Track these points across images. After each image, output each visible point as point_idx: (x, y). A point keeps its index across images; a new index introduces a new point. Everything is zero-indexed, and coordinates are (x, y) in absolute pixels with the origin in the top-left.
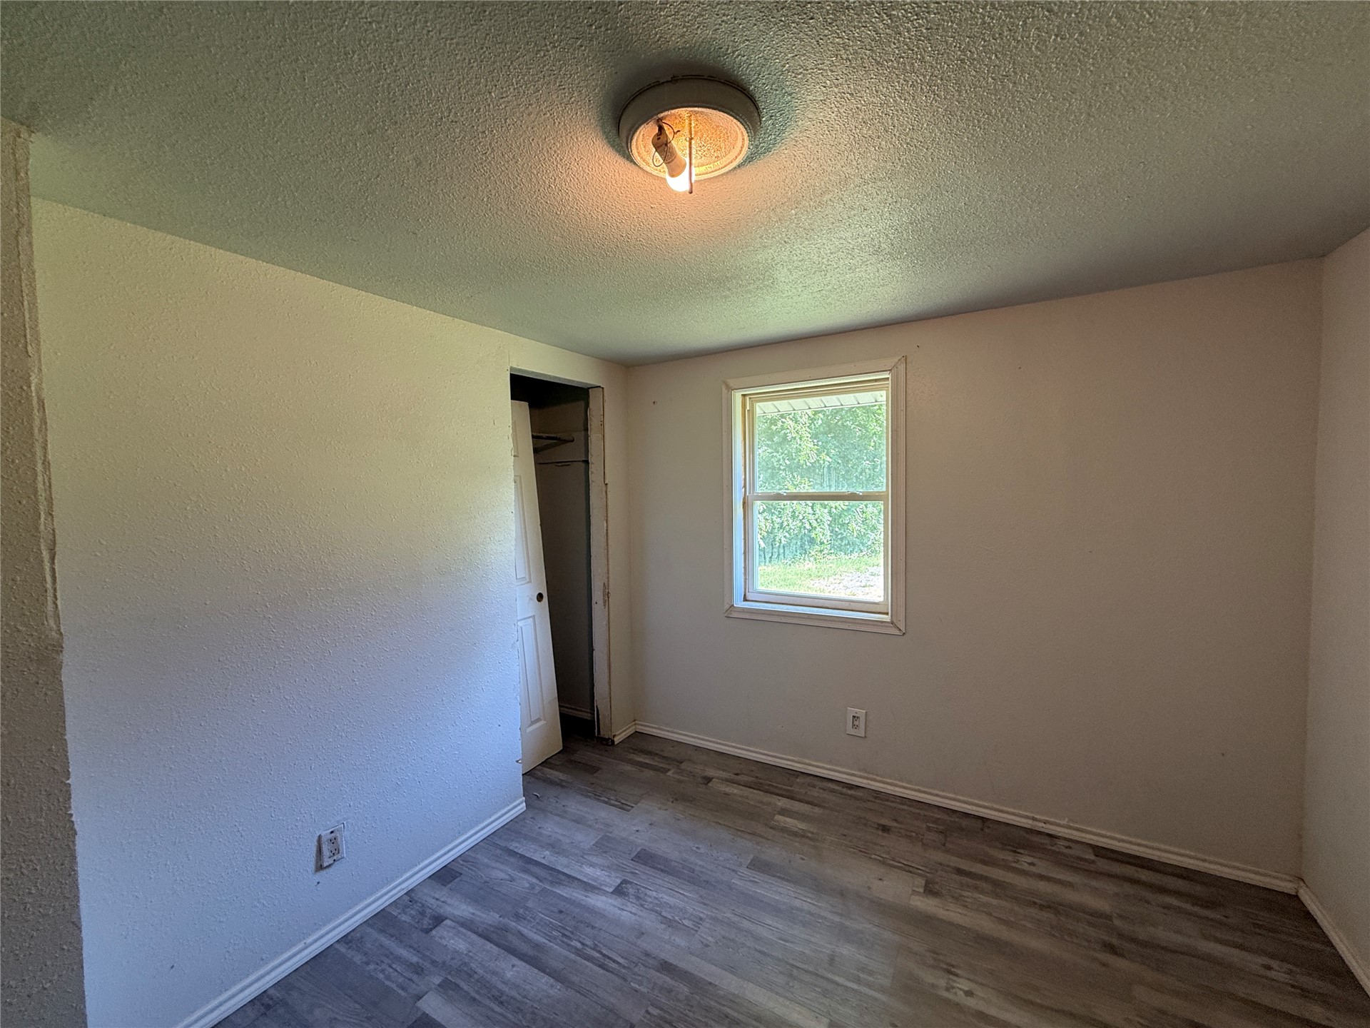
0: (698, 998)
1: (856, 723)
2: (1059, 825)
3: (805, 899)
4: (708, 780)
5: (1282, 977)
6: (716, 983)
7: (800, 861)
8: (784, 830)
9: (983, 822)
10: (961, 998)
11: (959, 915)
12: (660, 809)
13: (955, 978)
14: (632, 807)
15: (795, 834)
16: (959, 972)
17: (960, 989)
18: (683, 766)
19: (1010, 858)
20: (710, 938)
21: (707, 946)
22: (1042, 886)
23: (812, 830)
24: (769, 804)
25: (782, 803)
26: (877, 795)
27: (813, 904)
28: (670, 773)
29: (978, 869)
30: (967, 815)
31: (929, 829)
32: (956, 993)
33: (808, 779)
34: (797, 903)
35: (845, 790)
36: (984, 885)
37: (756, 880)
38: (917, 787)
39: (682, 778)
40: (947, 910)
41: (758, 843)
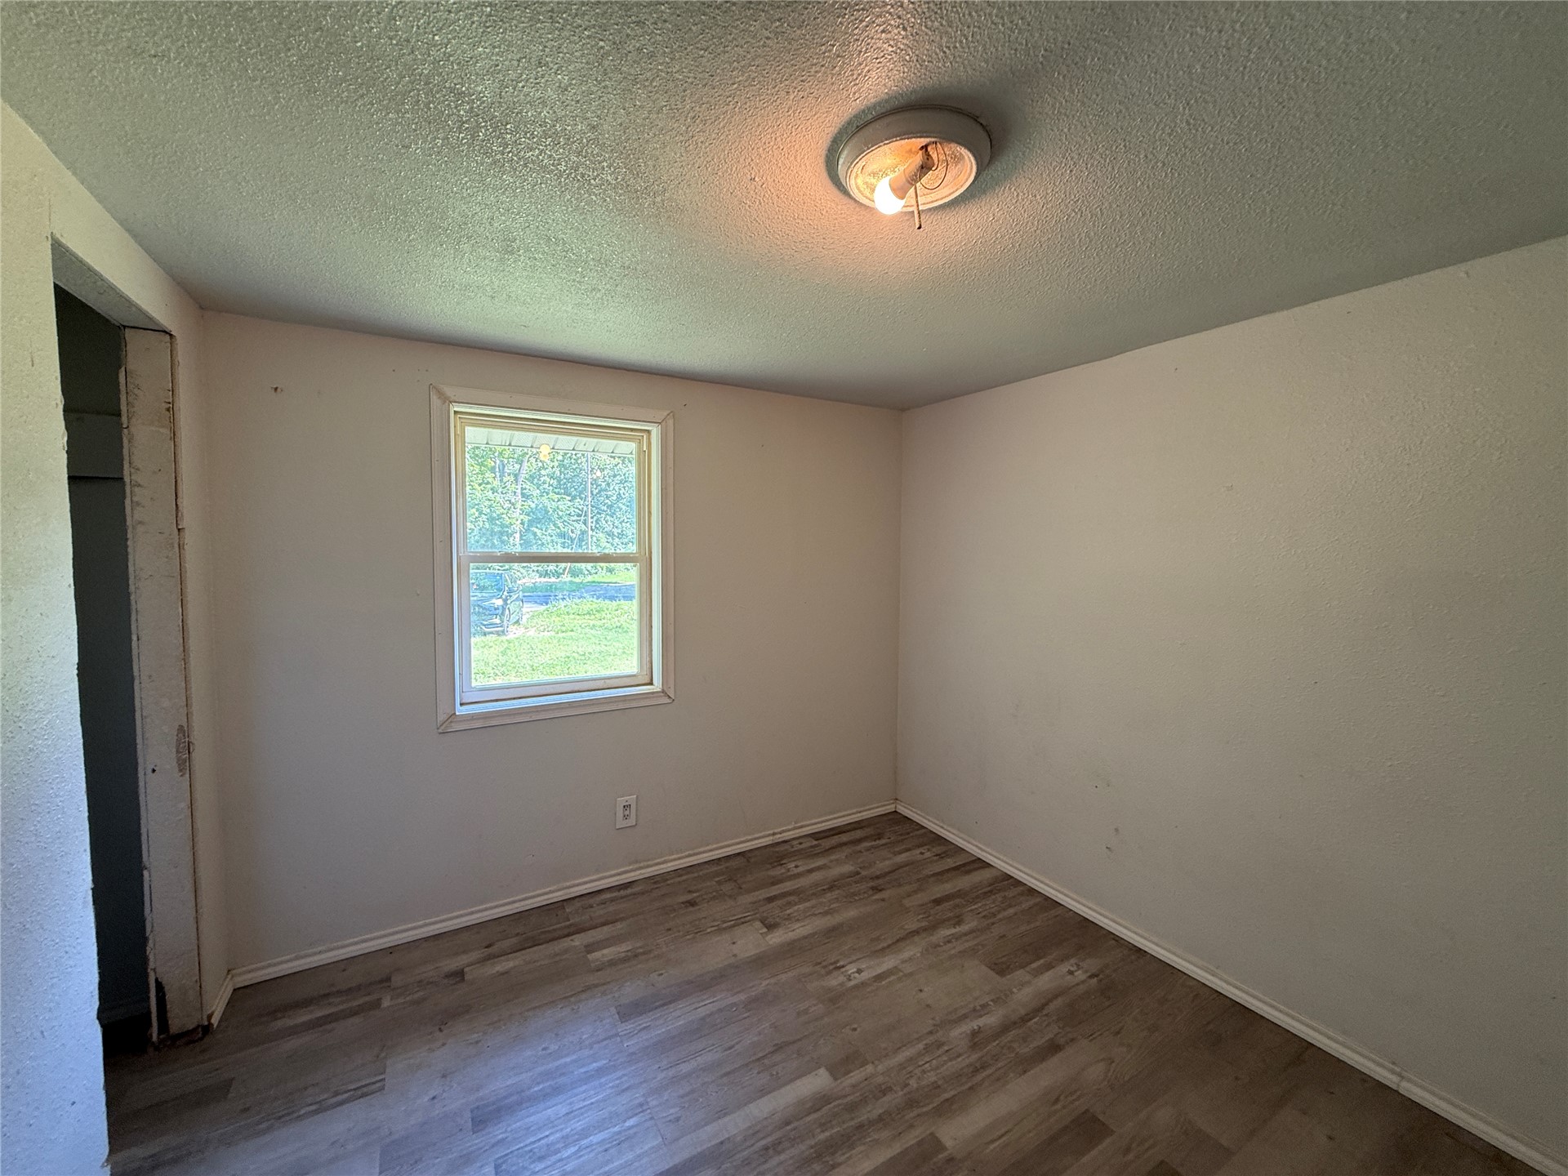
0: (728, 1165)
1: (627, 812)
2: (789, 830)
3: (703, 1004)
4: (459, 975)
5: (928, 854)
6: (727, 1136)
7: (661, 978)
8: (612, 963)
9: (743, 856)
10: (859, 978)
11: (801, 929)
12: (431, 1050)
13: (844, 969)
14: (384, 1079)
15: (625, 960)
16: (841, 963)
17: (853, 973)
18: (397, 980)
19: (783, 871)
20: (672, 1111)
21: (678, 1119)
22: (817, 876)
23: (638, 945)
24: (566, 951)
25: (578, 941)
26: (655, 881)
27: (713, 1002)
28: (386, 1003)
29: (775, 890)
30: (728, 857)
31: (719, 883)
32: (855, 978)
33: (577, 904)
34: (702, 1012)
35: (622, 893)
36: (792, 898)
37: (645, 1025)
38: (687, 853)
39: (416, 996)
40: (794, 930)
41: (604, 993)
